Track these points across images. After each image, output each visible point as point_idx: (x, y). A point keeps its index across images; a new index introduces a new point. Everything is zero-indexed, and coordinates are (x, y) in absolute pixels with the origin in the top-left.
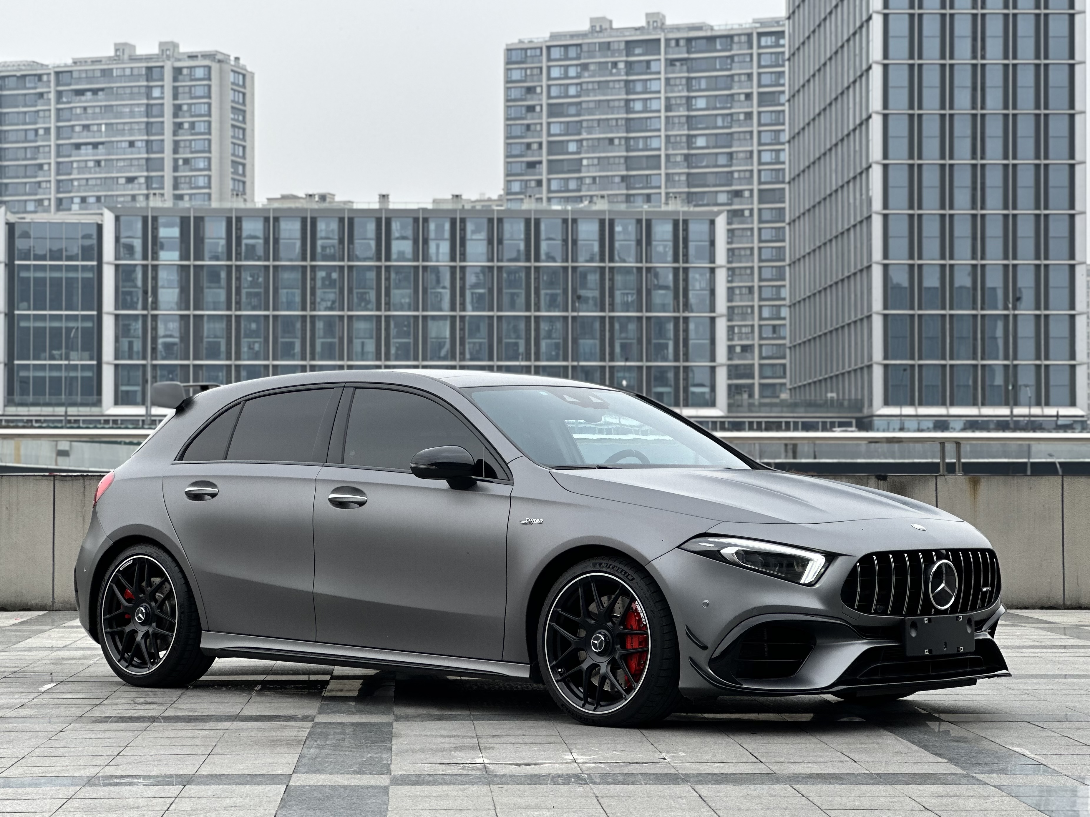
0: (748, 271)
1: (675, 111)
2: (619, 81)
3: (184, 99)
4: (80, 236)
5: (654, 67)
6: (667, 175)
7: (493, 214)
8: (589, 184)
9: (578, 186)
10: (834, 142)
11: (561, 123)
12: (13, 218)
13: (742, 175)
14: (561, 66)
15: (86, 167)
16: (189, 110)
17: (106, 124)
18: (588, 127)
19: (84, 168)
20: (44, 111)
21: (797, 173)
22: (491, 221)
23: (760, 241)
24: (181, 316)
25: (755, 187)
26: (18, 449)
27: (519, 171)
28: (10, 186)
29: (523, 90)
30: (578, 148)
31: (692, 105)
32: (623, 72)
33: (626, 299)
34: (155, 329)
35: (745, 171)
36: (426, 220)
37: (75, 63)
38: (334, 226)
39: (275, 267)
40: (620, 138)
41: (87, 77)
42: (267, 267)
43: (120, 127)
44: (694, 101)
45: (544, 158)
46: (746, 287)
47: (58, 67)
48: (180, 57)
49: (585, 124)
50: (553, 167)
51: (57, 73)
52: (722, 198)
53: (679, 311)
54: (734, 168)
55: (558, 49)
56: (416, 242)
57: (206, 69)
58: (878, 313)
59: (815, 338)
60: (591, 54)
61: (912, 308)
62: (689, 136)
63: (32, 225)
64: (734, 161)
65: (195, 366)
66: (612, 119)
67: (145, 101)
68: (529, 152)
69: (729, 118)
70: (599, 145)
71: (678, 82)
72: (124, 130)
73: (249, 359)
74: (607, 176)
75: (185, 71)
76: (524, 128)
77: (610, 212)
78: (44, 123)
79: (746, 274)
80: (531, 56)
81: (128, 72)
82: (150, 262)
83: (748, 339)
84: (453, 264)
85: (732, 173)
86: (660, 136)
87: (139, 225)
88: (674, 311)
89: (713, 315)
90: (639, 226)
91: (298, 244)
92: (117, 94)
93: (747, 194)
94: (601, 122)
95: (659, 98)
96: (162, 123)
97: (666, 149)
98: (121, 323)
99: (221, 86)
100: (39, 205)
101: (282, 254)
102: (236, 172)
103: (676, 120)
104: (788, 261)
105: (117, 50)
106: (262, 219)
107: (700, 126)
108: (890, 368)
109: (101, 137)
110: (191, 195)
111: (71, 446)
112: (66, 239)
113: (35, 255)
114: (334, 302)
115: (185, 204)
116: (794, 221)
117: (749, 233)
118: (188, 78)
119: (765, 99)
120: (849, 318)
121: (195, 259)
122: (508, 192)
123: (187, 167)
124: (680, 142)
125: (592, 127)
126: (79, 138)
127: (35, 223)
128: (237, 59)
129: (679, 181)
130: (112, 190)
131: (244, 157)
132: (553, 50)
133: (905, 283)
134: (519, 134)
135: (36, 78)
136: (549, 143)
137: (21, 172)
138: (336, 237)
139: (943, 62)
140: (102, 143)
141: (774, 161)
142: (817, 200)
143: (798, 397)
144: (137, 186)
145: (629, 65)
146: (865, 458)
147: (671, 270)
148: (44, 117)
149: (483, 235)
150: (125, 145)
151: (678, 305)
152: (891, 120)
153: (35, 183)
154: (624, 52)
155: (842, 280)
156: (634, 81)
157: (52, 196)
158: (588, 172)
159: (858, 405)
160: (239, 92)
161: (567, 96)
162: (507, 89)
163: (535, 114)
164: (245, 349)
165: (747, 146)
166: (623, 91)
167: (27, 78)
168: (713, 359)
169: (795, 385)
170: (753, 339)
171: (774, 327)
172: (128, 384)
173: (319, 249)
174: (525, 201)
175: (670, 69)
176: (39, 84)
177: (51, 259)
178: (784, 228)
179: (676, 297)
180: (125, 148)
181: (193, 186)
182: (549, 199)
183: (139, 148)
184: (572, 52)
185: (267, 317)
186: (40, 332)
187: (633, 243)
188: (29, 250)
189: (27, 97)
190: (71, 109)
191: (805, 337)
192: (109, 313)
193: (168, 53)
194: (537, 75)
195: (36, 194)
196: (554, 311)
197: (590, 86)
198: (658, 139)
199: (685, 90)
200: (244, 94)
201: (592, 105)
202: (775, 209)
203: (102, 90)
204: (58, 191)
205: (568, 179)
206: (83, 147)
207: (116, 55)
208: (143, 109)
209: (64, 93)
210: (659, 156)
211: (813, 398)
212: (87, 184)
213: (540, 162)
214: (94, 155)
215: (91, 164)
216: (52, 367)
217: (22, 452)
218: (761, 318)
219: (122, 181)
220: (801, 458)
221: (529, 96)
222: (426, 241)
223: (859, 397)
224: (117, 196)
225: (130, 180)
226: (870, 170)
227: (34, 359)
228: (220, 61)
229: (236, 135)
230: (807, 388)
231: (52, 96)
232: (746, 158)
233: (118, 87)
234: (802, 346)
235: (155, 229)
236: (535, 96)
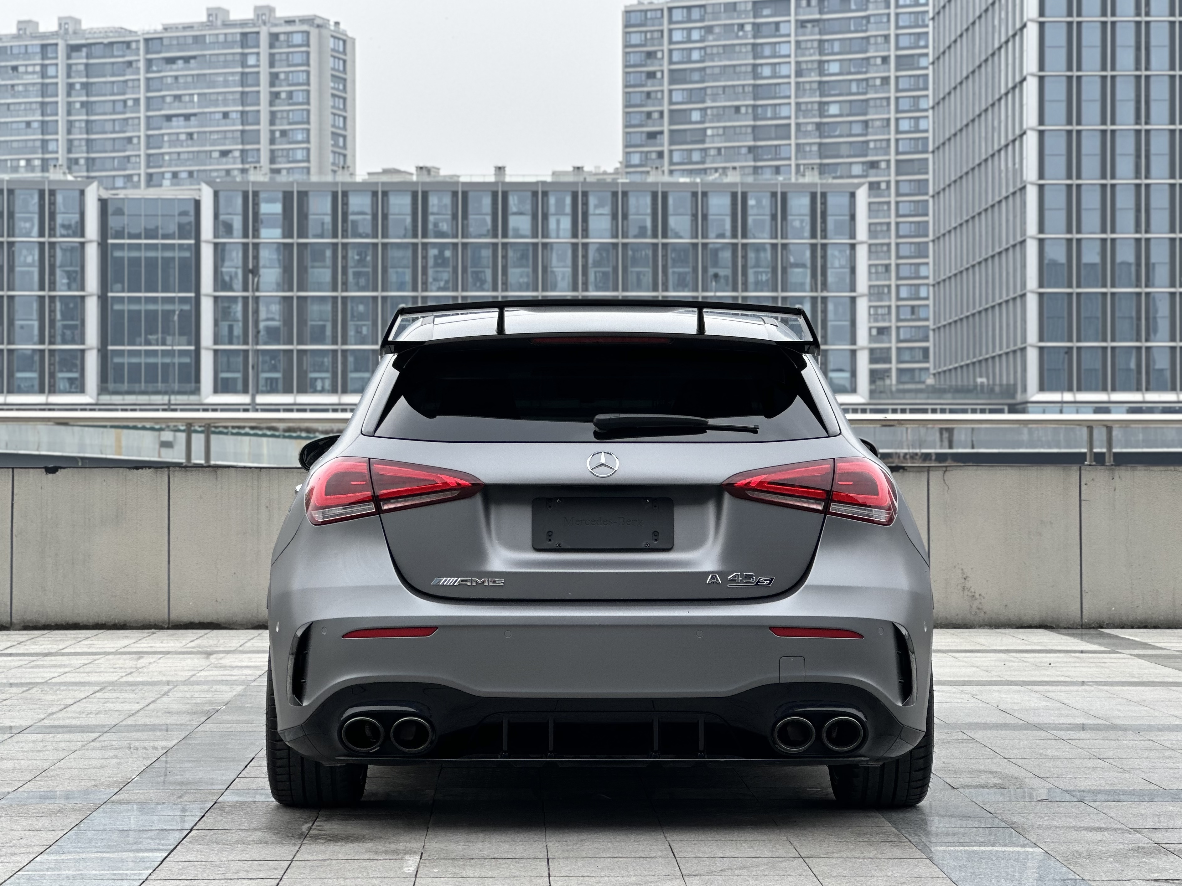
0: (885, 248)
1: (806, 77)
2: (746, 44)
3: (281, 67)
4: (176, 213)
5: (783, 29)
6: (798, 145)
7: (618, 187)
8: (714, 156)
9: (702, 157)
10: (983, 107)
11: (683, 90)
12: (105, 195)
13: (878, 144)
14: (683, 29)
15: (178, 140)
16: (287, 79)
17: (199, 94)
18: (713, 95)
19: (175, 141)
20: (133, 80)
21: (941, 141)
22: (615, 194)
23: (898, 215)
24: (284, 298)
25: (893, 157)
26: (118, 440)
27: (639, 142)
28: (97, 161)
29: (643, 55)
30: (701, 117)
31: (824, 70)
32: (750, 35)
33: (760, 278)
34: (256, 312)
35: (881, 140)
36: (545, 194)
37: (166, 29)
38: (447, 200)
39: (384, 245)
40: (747, 106)
41: (178, 44)
42: (375, 245)
43: (214, 97)
44: (826, 65)
45: (666, 128)
46: (882, 265)
47: (148, 33)
48: (277, 22)
49: (709, 91)
50: (676, 137)
51: (147, 40)
52: (857, 170)
53: (816, 291)
54: (869, 138)
55: (680, 10)
56: (535, 217)
57: (305, 35)
58: (1032, 292)
59: (961, 319)
60: (716, 15)
61: (1070, 286)
62: (820, 103)
63: (126, 201)
64: (870, 130)
65: (299, 351)
66: (738, 86)
67: (240, 70)
68: (650, 122)
69: (864, 83)
70: (724, 114)
71: (809, 45)
72: (217, 100)
73: (356, 344)
74: (733, 147)
75: (282, 37)
76: (644, 96)
77: (742, 184)
78: (133, 93)
79: (882, 252)
80: (652, 19)
81: (221, 38)
82: (250, 240)
83: (884, 320)
84: (574, 240)
85: (867, 142)
86: (789, 104)
87: (239, 201)
88: (812, 291)
89: (853, 294)
90: (774, 199)
91: (409, 220)
92: (210, 62)
93: (883, 165)
94: (727, 89)
95: (789, 63)
96: (258, 92)
97: (797, 117)
98: (220, 305)
99: (320, 52)
100: (128, 181)
101: (391, 231)
102: (336, 145)
103: (807, 86)
104: (931, 237)
105: (209, 15)
106: (370, 194)
107: (833, 92)
108: (1045, 351)
109: (193, 108)
110: (288, 169)
111: (175, 437)
112: (162, 215)
113: (129, 233)
114: (447, 282)
115: (283, 178)
116: (938, 193)
117: (885, 207)
118: (285, 44)
119: (903, 62)
120: (1000, 297)
121: (299, 237)
122: (627, 164)
123: (284, 139)
124: (812, 110)
125: (717, 94)
126: (170, 109)
127: (128, 199)
128: (337, 24)
129: (810, 151)
130: (205, 165)
131: (345, 128)
132: (674, 11)
133: (1062, 259)
134: (638, 102)
135: (125, 46)
136: (671, 112)
137: (109, 145)
138: (450, 212)
139: (1104, 19)
140: (195, 115)
141: (912, 129)
142: (965, 170)
143: (942, 382)
144: (231, 160)
145: (757, 27)
146: (1027, 448)
147: (808, 247)
148: (133, 87)
149: (607, 210)
150: (219, 116)
151: (816, 284)
152: (1047, 82)
153: (124, 157)
154: (751, 14)
155: (993, 257)
156: (762, 44)
157: (142, 171)
158: (713, 142)
159: (1010, 391)
160: (339, 59)
161: (690, 61)
162: (626, 54)
163: (655, 81)
164: (351, 333)
165: (884, 113)
166: (750, 55)
167: (115, 46)
168: (853, 341)
169: (940, 370)
170: (890, 321)
171: (913, 307)
172: (228, 371)
173: (430, 226)
174: (651, 173)
175: (800, 31)
176: (128, 52)
177: (146, 238)
178: (927, 201)
179: (814, 275)
180: (218, 120)
181: (291, 159)
182: (671, 172)
183: (233, 119)
184: (696, 14)
185: (375, 298)
186: (135, 316)
187: (768, 218)
188: (124, 228)
189: (115, 66)
190: (162, 78)
191: (950, 318)
192: (207, 295)
193: (264, 17)
194: (658, 38)
195: (125, 169)
196: (683, 291)
197: (715, 50)
198: (787, 107)
199: (817, 53)
200: (345, 62)
201: (717, 71)
202: (914, 181)
203: (194, 57)
204: (148, 166)
205: (691, 150)
206: (174, 119)
207: (209, 21)
208: (237, 78)
209: (154, 62)
210: (789, 125)
211: (959, 383)
212: (179, 159)
213: (661, 133)
214: (185, 127)
215: (183, 137)
216: (148, 353)
217: (124, 443)
218: (898, 299)
219: (216, 155)
220: (958, 448)
221: (649, 62)
222: (545, 217)
223: (1012, 382)
224: (211, 171)
225: (224, 154)
226: (1025, 137)
227: (129, 344)
228: (319, 26)
229: (337, 105)
230: (953, 372)
231: (142, 65)
232: (883, 127)
233: (211, 55)
234: (947, 327)
235: (256, 205)
236: (656, 62)
